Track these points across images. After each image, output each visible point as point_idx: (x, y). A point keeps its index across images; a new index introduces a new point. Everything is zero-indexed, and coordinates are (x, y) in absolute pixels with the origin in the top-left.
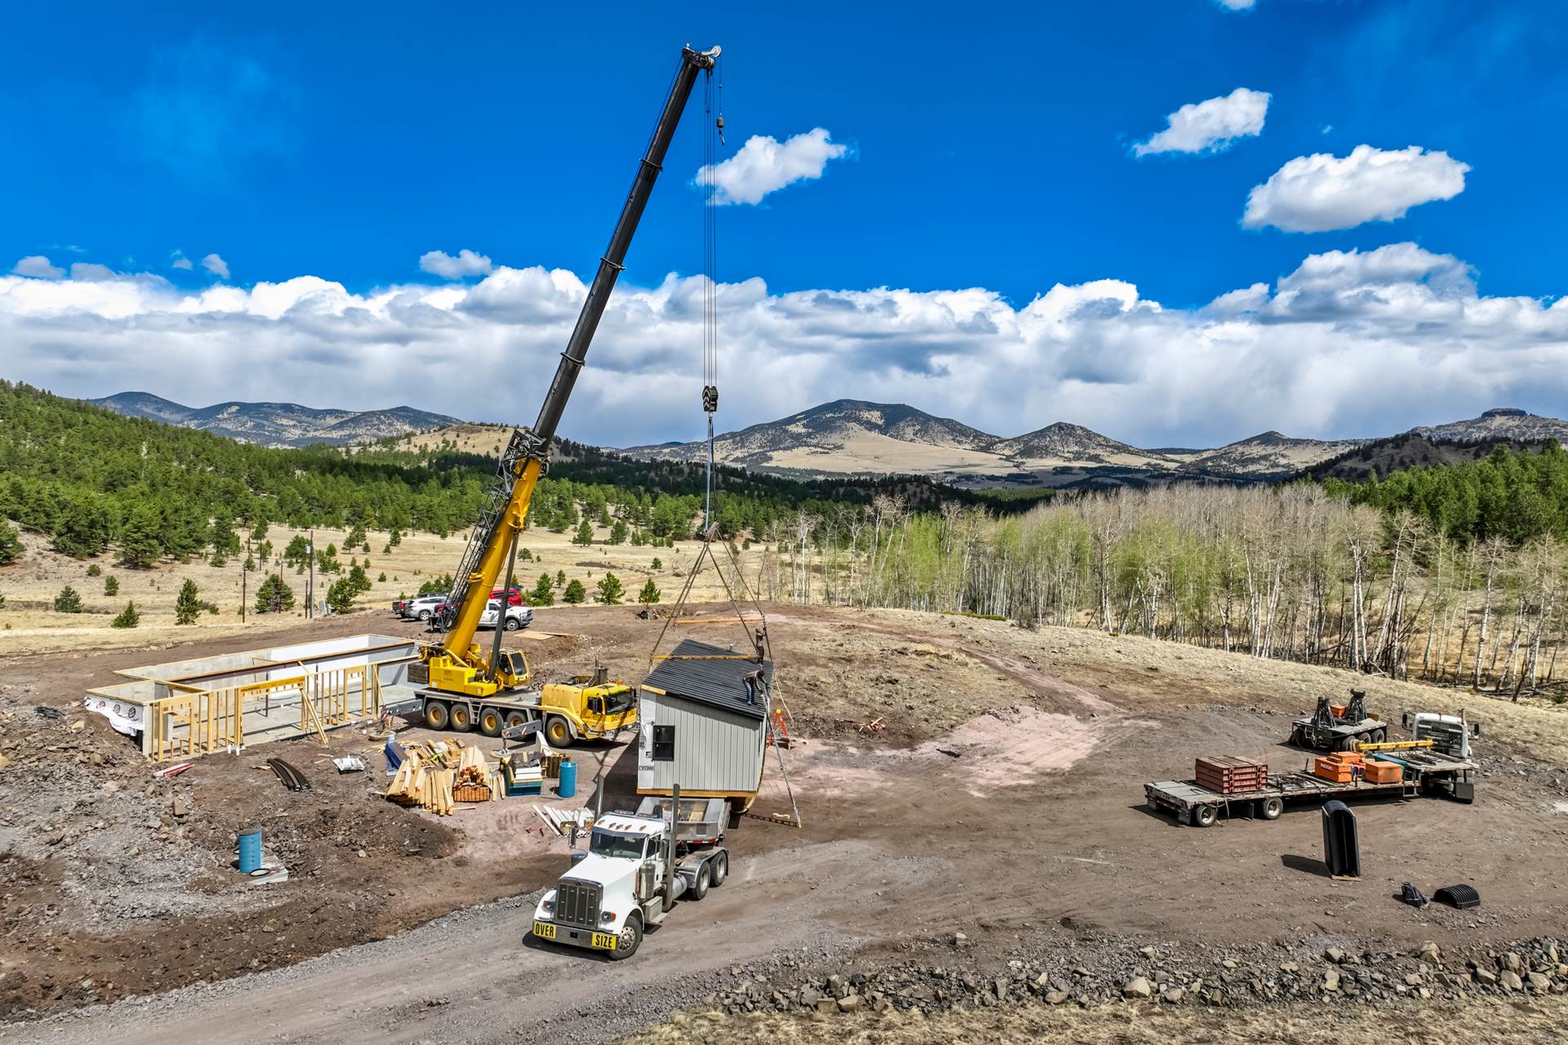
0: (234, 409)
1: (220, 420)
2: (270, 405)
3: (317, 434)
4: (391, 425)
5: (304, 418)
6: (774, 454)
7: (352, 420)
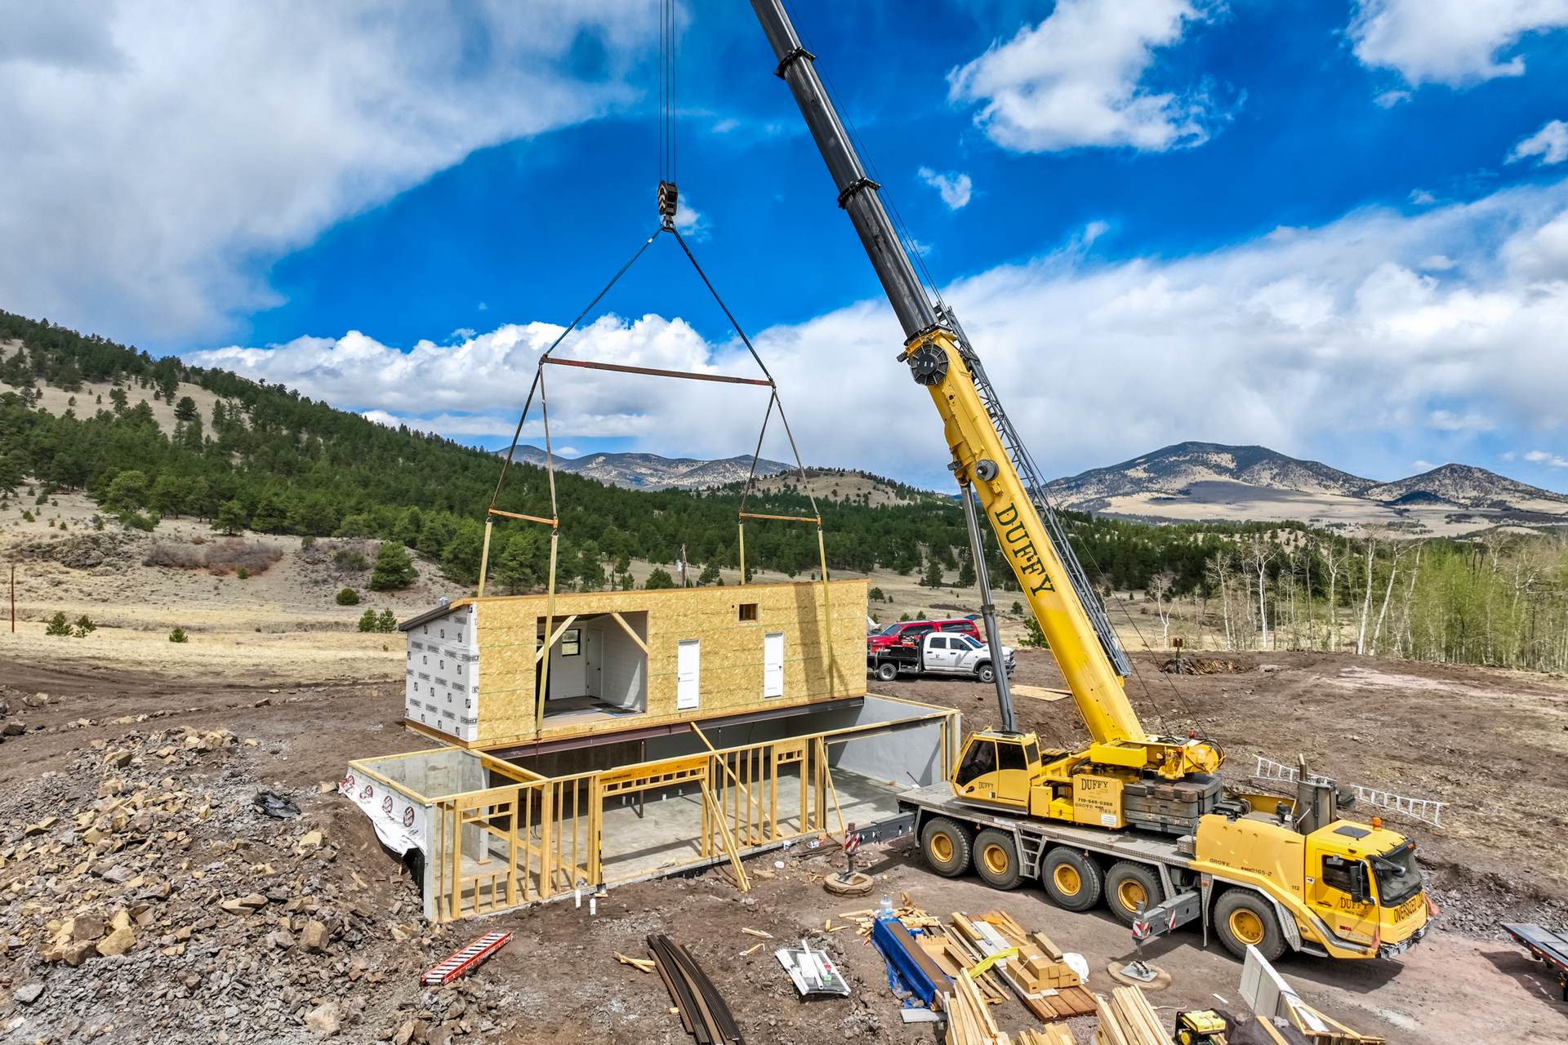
0: (601, 459)
1: (591, 469)
4: (735, 472)
5: (659, 467)
6: (1113, 500)
7: (701, 468)
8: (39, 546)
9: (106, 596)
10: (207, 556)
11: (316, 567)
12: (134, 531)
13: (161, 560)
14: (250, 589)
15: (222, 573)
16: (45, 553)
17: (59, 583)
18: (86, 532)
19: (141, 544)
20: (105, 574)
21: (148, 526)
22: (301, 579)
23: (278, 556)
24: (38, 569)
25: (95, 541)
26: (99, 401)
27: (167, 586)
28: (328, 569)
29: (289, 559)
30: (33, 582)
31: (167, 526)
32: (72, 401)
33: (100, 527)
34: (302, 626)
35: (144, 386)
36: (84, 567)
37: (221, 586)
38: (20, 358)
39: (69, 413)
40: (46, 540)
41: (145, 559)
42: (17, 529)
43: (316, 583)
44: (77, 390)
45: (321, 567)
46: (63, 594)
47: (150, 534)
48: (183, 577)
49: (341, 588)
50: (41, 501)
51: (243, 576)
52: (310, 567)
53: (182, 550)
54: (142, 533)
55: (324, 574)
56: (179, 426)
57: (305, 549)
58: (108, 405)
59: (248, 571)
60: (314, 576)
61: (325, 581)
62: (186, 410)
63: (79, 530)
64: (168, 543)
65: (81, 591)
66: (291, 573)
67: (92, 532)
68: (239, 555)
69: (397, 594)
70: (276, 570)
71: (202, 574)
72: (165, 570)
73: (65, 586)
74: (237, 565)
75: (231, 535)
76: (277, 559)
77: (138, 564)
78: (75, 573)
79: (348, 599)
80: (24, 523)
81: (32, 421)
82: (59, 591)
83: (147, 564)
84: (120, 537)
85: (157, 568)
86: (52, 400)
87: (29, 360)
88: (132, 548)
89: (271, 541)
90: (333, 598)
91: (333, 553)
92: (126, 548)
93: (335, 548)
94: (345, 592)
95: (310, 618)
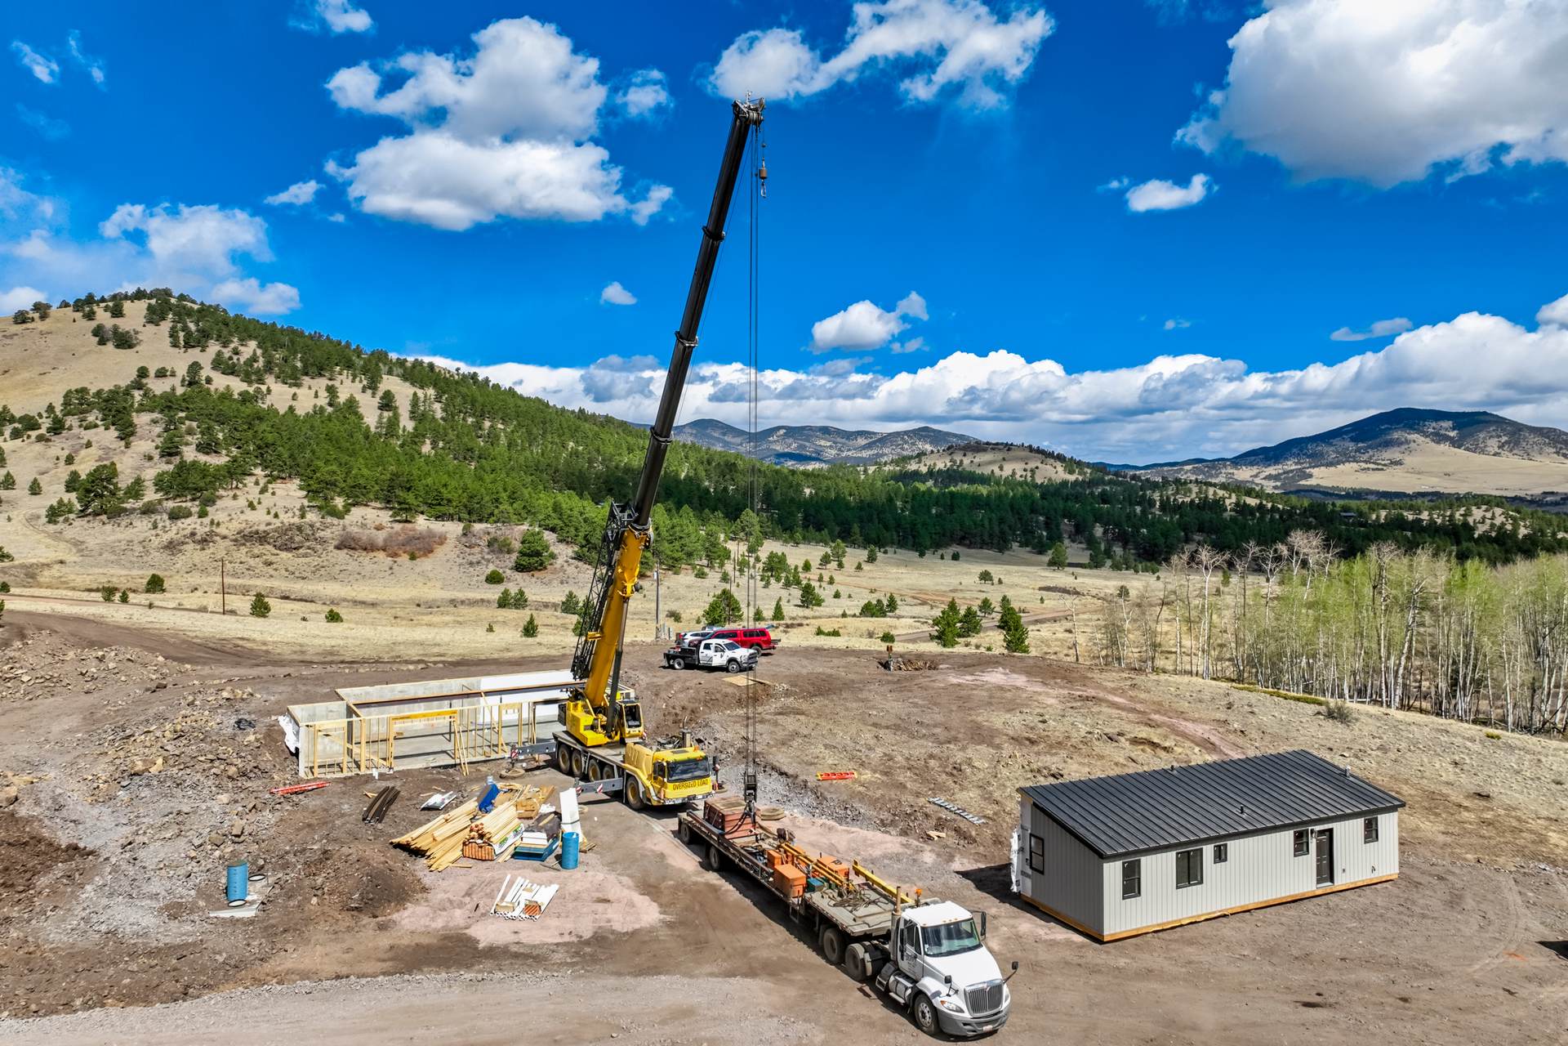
0: (782, 432)
1: (771, 442)
2: (811, 428)
3: (850, 453)
4: (913, 444)
5: (839, 439)
6: (1315, 471)
7: (879, 440)
8: (257, 532)
9: (305, 574)
10: (385, 540)
11: (473, 550)
12: (329, 519)
13: (347, 544)
14: (418, 570)
15: (395, 555)
16: (261, 538)
17: (270, 564)
18: (292, 521)
19: (333, 530)
20: (305, 556)
21: (340, 515)
22: (459, 561)
23: (442, 540)
24: (256, 551)
25: (299, 529)
26: (316, 396)
27: (353, 566)
28: (481, 552)
29: (451, 542)
30: (252, 562)
31: (357, 513)
32: (294, 397)
33: (303, 516)
34: (453, 602)
35: (353, 381)
36: (288, 550)
37: (395, 566)
38: (254, 359)
39: (291, 409)
40: (262, 528)
41: (335, 543)
42: (243, 517)
43: (471, 564)
44: (298, 385)
45: (476, 550)
46: (273, 573)
47: (341, 522)
48: (365, 558)
49: (491, 568)
50: (263, 491)
51: (413, 558)
52: (468, 550)
53: (365, 535)
54: (335, 521)
55: (478, 557)
56: (381, 417)
57: (465, 535)
58: (323, 400)
59: (417, 554)
60: (471, 558)
61: (478, 563)
62: (387, 403)
63: (287, 519)
64: (355, 529)
65: (287, 570)
66: (452, 556)
67: (296, 520)
68: (411, 540)
69: (537, 574)
70: (440, 552)
71: (381, 555)
72: (351, 552)
73: (275, 566)
74: (408, 548)
75: (406, 521)
76: (441, 544)
77: (331, 548)
78: (284, 555)
79: (494, 579)
80: (248, 511)
81: (260, 417)
82: (270, 570)
83: (338, 548)
84: (318, 525)
85: (346, 551)
86: (278, 395)
87: (261, 360)
88: (327, 534)
89: (438, 527)
90: (484, 578)
91: (487, 538)
92: (321, 534)
93: (489, 533)
94: (493, 572)
95: (460, 595)
